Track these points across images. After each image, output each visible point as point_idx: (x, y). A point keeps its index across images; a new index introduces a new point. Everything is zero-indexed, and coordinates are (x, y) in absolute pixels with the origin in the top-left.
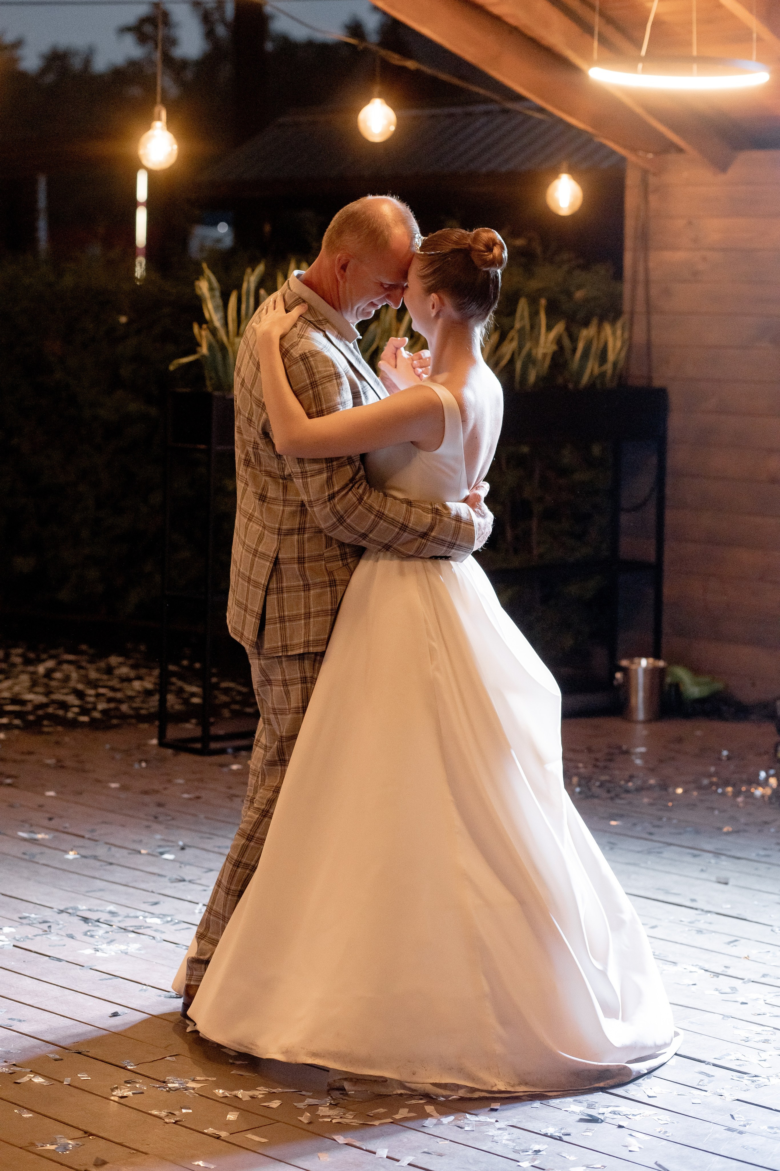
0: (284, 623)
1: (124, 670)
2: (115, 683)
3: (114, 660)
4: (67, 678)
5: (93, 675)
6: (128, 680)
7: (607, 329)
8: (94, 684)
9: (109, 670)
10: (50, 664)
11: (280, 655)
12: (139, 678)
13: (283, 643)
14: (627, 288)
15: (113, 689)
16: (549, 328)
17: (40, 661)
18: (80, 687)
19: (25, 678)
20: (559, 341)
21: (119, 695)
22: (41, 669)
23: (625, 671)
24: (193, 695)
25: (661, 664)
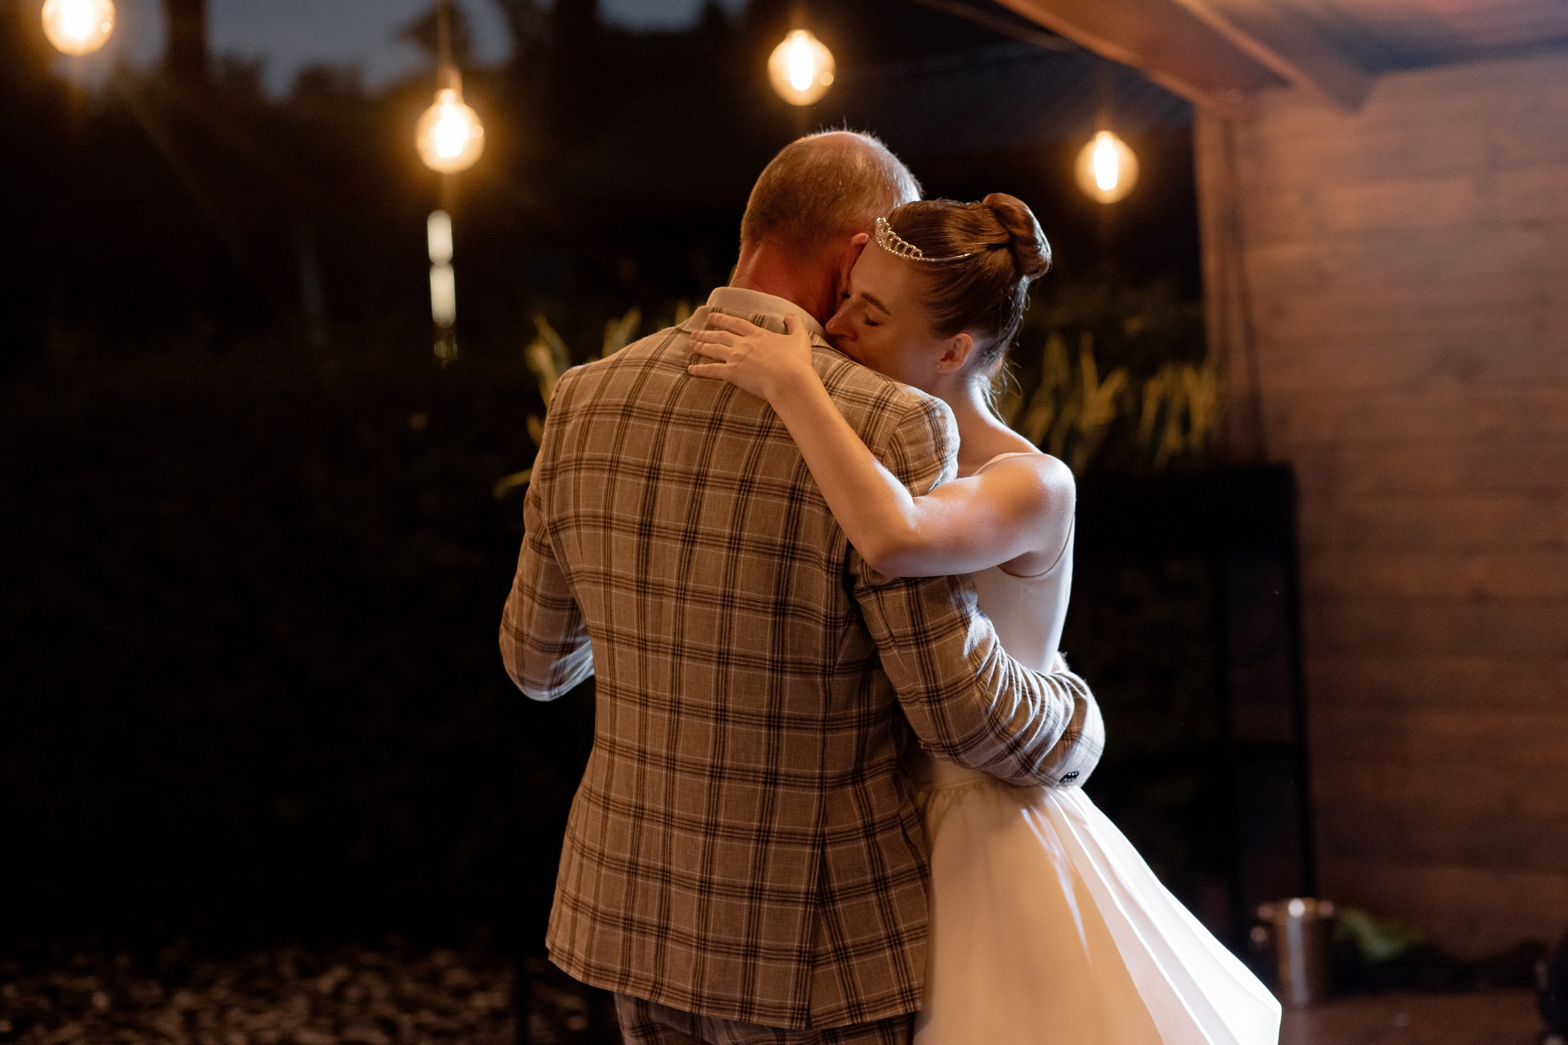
0: (848, 961)
1: (458, 976)
2: (445, 1001)
3: (441, 958)
4: (366, 1000)
5: (410, 988)
6: (462, 993)
7: (1189, 377)
8: (410, 1005)
9: (434, 978)
10: (339, 973)
11: (847, 1024)
12: (484, 988)
13: (850, 1000)
14: (1212, 313)
15: (442, 1012)
16: (1102, 378)
17: (321, 969)
18: (388, 1011)
19: (300, 1005)
20: (1118, 400)
21: (451, 1024)
22: (326, 984)
23: (1271, 927)
24: (573, 1013)
25: (1326, 909)
